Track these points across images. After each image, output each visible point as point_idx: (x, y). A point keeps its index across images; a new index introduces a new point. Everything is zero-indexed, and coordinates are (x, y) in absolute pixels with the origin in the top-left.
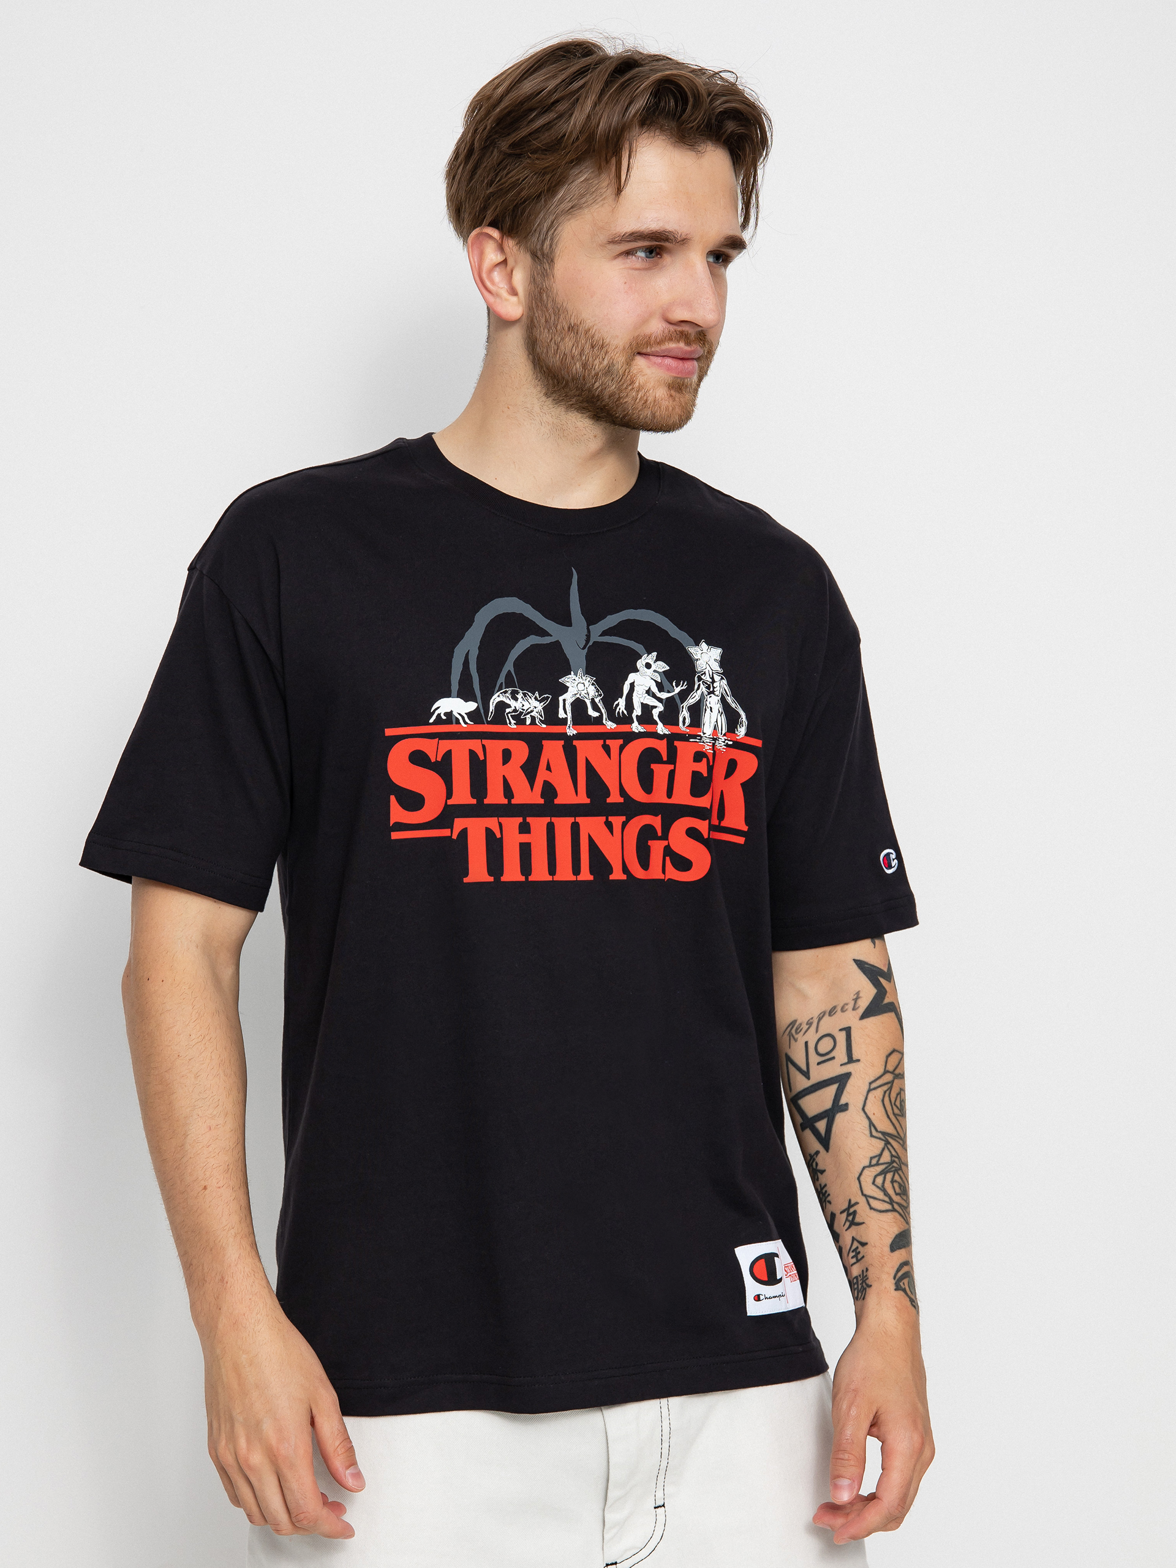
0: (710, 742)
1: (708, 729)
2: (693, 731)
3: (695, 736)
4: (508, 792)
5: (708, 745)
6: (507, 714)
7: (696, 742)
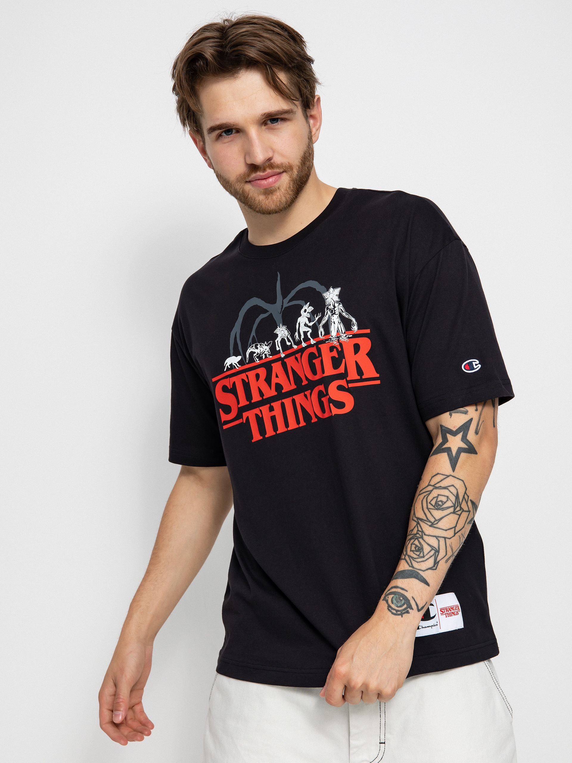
0: (336, 340)
1: (334, 333)
2: (327, 337)
3: (327, 340)
4: (261, 394)
5: (335, 341)
6: (254, 357)
7: (329, 342)
